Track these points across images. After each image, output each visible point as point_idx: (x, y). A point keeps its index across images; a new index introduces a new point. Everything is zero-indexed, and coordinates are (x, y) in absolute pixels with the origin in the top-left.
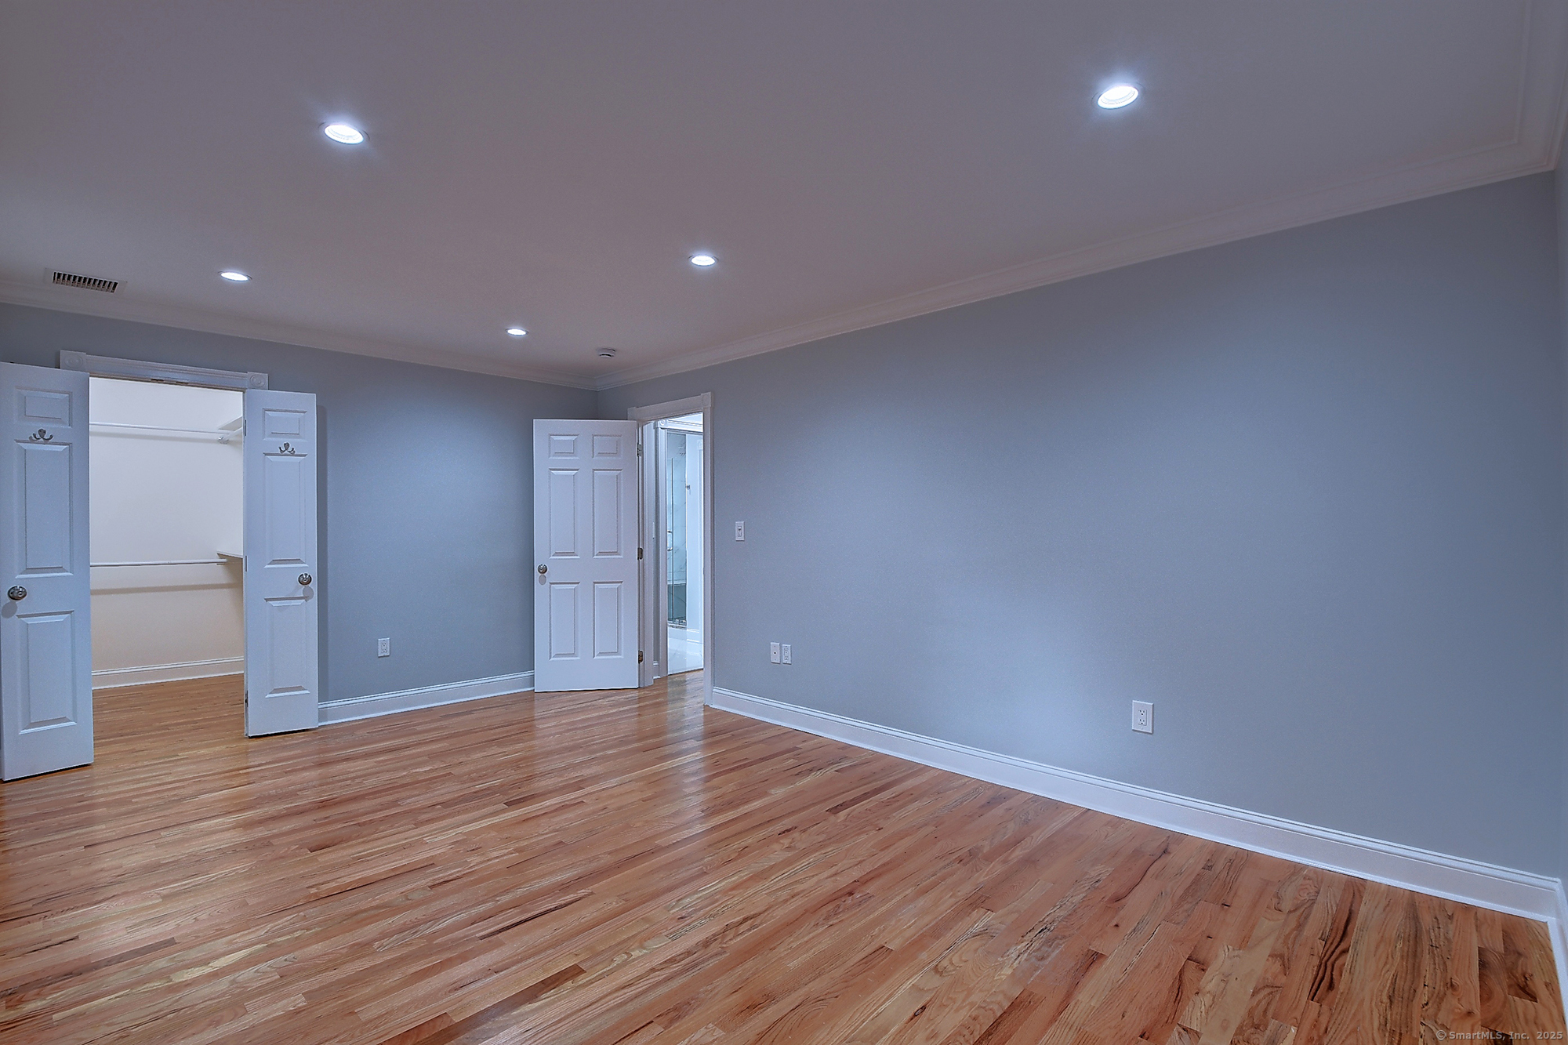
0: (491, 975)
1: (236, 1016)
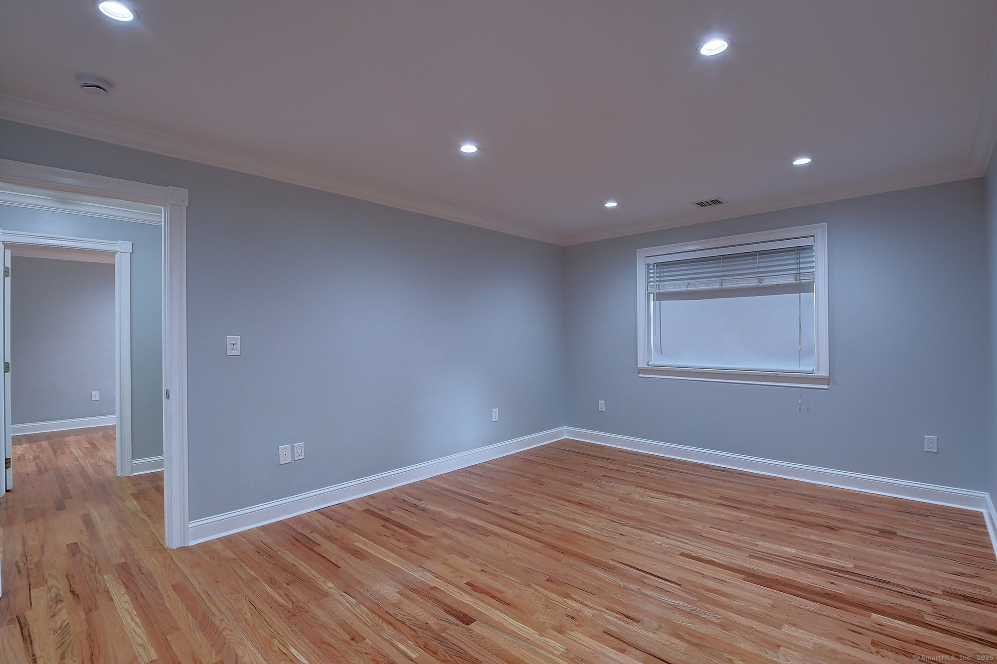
0: (706, 575)
1: (821, 647)
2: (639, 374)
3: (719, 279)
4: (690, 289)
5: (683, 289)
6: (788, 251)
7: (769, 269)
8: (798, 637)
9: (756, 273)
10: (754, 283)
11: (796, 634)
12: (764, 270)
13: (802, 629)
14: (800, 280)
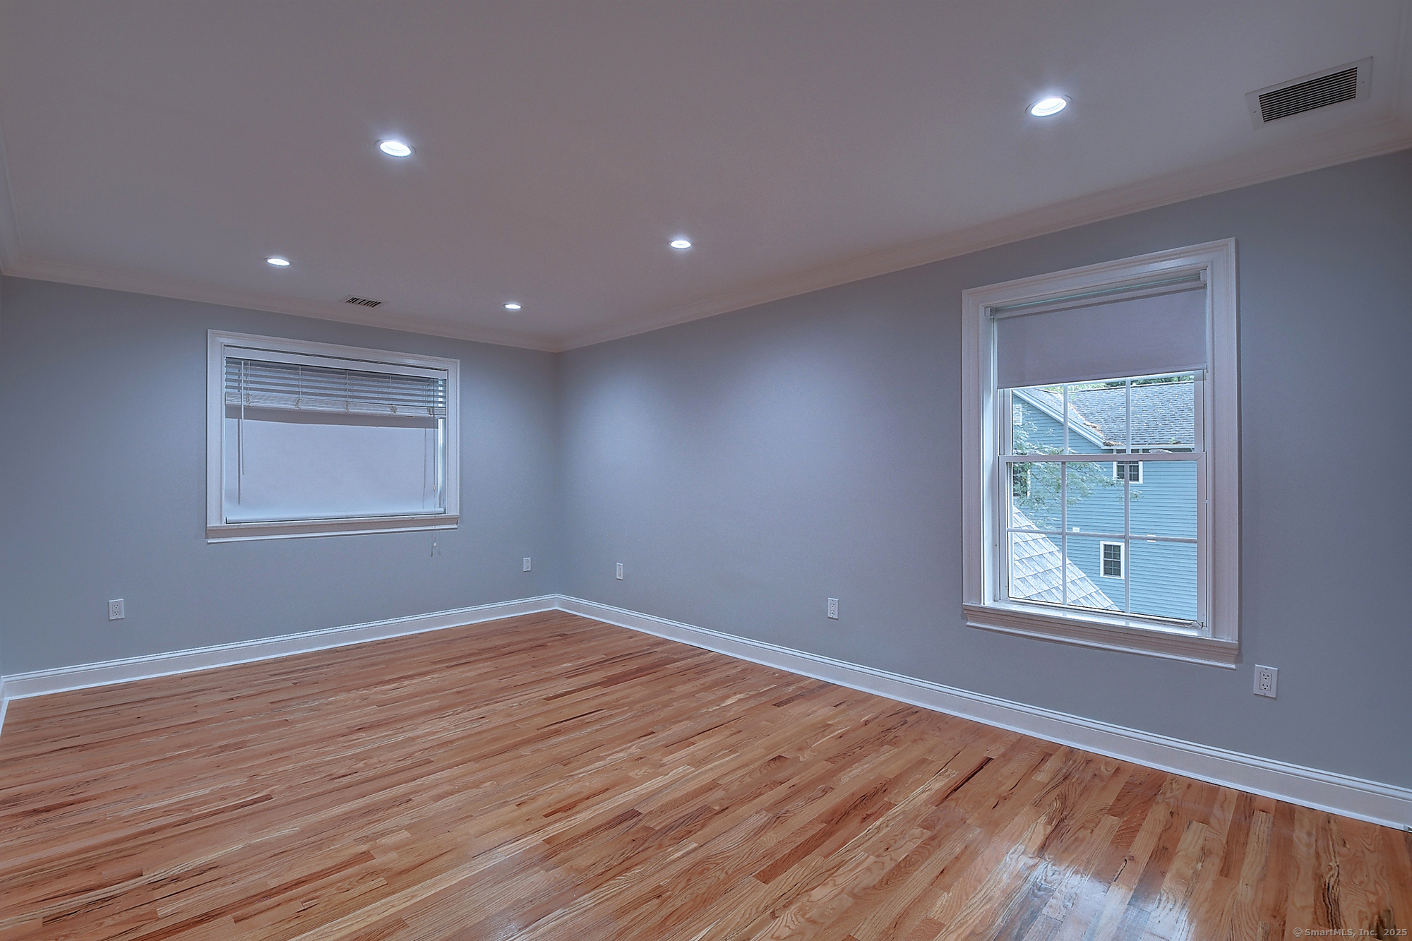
2: (207, 537)
3: (344, 399)
4: (303, 407)
5: (291, 406)
6: (411, 380)
7: (390, 396)
9: (389, 399)
10: (387, 412)
12: (386, 396)
14: (434, 415)
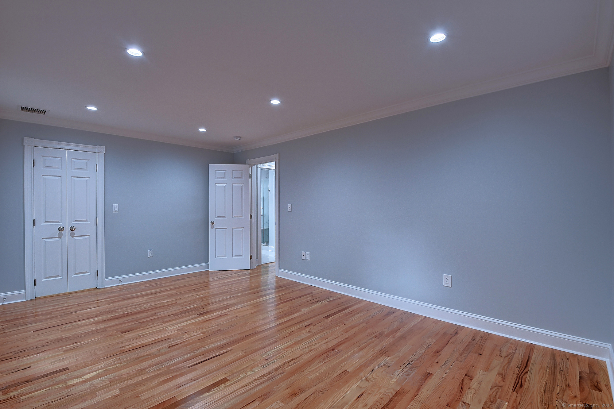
0: (192, 381)
1: (92, 397)
8: (107, 392)
11: (109, 393)
13: (110, 398)
